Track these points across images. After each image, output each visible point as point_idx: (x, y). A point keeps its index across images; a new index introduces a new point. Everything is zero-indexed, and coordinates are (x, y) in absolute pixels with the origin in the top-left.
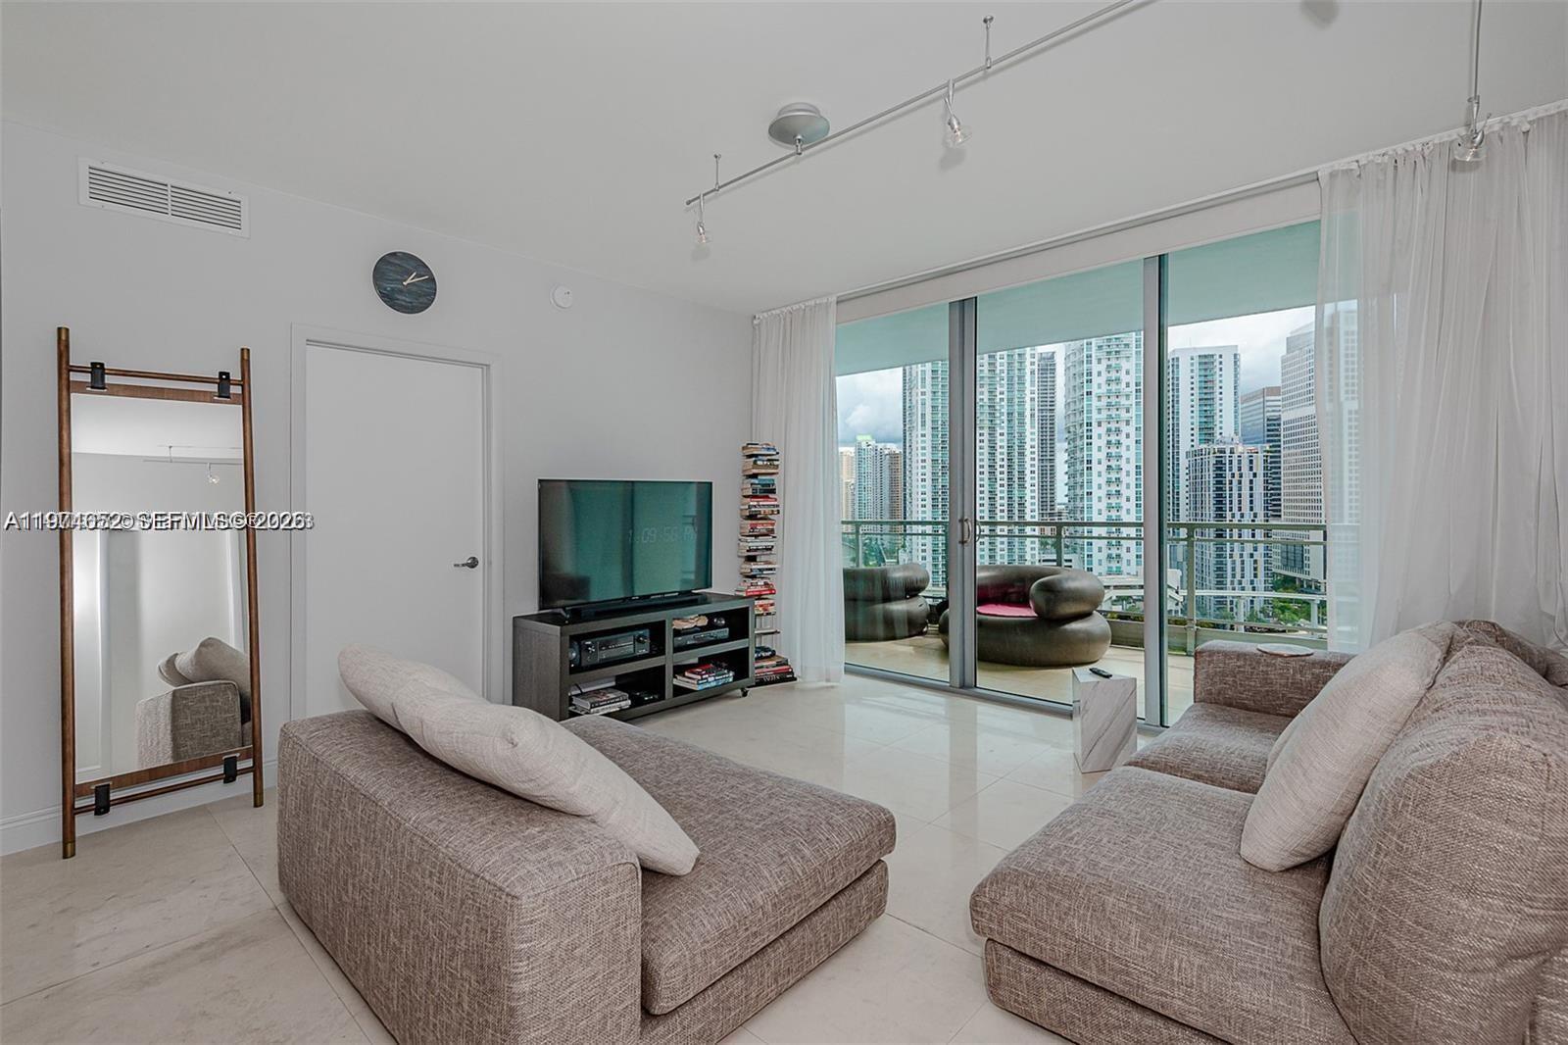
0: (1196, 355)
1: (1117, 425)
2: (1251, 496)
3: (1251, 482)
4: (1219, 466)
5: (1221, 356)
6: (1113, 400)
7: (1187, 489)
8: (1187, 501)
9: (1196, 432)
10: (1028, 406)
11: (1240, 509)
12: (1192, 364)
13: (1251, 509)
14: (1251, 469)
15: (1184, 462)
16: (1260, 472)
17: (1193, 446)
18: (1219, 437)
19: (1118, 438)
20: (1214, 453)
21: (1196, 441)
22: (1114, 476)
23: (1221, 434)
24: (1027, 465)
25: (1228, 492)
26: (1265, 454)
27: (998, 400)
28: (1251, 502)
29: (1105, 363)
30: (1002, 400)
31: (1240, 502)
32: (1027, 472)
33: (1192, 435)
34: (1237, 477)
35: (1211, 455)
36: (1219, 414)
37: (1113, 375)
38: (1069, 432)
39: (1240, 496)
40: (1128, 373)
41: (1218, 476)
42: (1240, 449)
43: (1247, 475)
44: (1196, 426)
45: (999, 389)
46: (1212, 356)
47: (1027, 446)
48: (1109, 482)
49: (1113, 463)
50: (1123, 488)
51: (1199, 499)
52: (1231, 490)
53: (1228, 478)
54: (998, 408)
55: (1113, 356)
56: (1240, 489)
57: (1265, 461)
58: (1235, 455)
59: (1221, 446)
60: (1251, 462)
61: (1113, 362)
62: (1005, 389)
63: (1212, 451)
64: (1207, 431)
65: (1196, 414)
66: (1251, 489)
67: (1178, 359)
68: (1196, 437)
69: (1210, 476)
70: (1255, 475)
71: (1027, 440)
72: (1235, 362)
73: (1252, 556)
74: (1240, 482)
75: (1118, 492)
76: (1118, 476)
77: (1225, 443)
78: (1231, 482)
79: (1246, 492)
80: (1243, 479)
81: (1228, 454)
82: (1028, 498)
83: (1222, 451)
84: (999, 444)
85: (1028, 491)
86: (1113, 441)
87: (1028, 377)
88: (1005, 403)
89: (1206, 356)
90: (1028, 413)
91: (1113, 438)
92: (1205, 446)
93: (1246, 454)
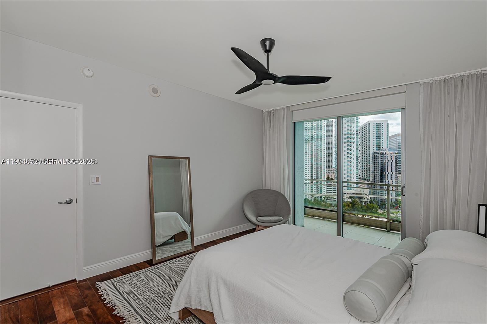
0: (375, 123)
1: (350, 144)
3: (391, 163)
4: (382, 158)
5: (383, 124)
6: (349, 136)
7: (372, 164)
8: (372, 168)
9: (375, 147)
10: (323, 137)
11: (388, 171)
12: (374, 126)
13: (391, 171)
14: (391, 159)
15: (371, 156)
16: (394, 160)
18: (382, 149)
19: (351, 148)
20: (380, 153)
21: (375, 150)
24: (323, 155)
26: (396, 154)
27: (314, 135)
28: (391, 169)
29: (347, 124)
30: (315, 134)
31: (388, 169)
32: (323, 157)
33: (374, 148)
34: (387, 161)
35: (379, 154)
36: (382, 141)
37: (349, 128)
38: (336, 145)
40: (354, 128)
41: (381, 161)
42: (388, 152)
43: (390, 161)
44: (375, 145)
45: (314, 131)
46: (380, 123)
47: (323, 149)
48: (348, 161)
49: (349, 155)
50: (352, 163)
51: (375, 168)
52: (385, 165)
53: (384, 161)
54: (314, 137)
55: (349, 122)
56: (388, 165)
57: (396, 157)
58: (386, 155)
59: (382, 151)
60: (391, 157)
61: (349, 124)
62: (316, 131)
63: (379, 153)
64: (378, 147)
65: (375, 141)
67: (370, 124)
68: (375, 148)
69: (379, 160)
70: (392, 161)
71: (323, 147)
72: (387, 126)
75: (351, 164)
76: (350, 159)
77: (383, 151)
78: (385, 163)
79: (390, 166)
80: (389, 162)
81: (384, 154)
82: (323, 165)
83: (383, 153)
84: (314, 148)
85: (323, 163)
86: (349, 149)
87: (323, 128)
88: (316, 135)
89: (378, 123)
90: (323, 139)
91: (349, 148)
92: (378, 151)
93: (390, 154)
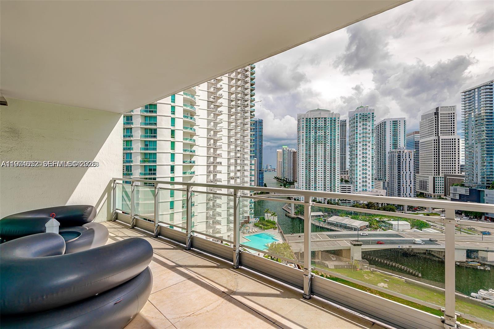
0: (392, 121)
1: (366, 143)
2: (409, 166)
3: (409, 162)
4: (399, 157)
5: (400, 121)
6: (365, 135)
7: (389, 164)
8: (389, 168)
9: (392, 145)
10: (337, 137)
11: (406, 171)
12: (390, 124)
13: (409, 170)
14: (409, 158)
15: (387, 155)
16: (412, 159)
17: (390, 150)
18: (399, 147)
19: (366, 147)
20: (398, 152)
21: (392, 148)
22: (364, 159)
23: (400, 146)
24: (336, 156)
25: (402, 165)
26: (414, 153)
27: (327, 135)
28: (409, 168)
29: (362, 123)
31: (406, 168)
32: (336, 158)
33: (390, 146)
34: (405, 160)
35: (396, 153)
36: (399, 140)
37: (365, 127)
38: (350, 145)
39: (406, 166)
40: (369, 126)
41: (398, 160)
42: (406, 151)
43: (408, 160)
44: (392, 143)
45: (327, 131)
46: (397, 121)
47: (336, 150)
48: (363, 161)
49: (364, 155)
50: (367, 163)
51: (392, 167)
53: (402, 160)
54: (327, 137)
55: (365, 121)
56: (406, 164)
57: (414, 155)
58: (404, 153)
59: (400, 150)
60: (409, 155)
61: (365, 123)
62: (329, 131)
63: (397, 152)
64: (395, 145)
65: (392, 140)
66: (409, 164)
67: (386, 122)
68: (392, 147)
69: (396, 160)
71: (336, 148)
72: (405, 123)
73: (409, 186)
74: (406, 162)
75: (366, 165)
76: (366, 160)
77: (401, 149)
78: (403, 162)
81: (402, 153)
82: (336, 166)
83: (400, 152)
84: (327, 149)
85: (336, 164)
86: (364, 148)
87: (337, 128)
88: (329, 136)
89: (395, 121)
90: (337, 139)
92: (395, 150)
93: (408, 153)
